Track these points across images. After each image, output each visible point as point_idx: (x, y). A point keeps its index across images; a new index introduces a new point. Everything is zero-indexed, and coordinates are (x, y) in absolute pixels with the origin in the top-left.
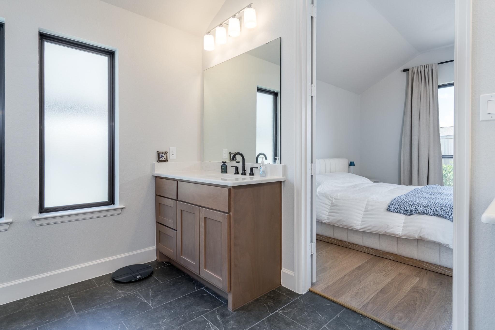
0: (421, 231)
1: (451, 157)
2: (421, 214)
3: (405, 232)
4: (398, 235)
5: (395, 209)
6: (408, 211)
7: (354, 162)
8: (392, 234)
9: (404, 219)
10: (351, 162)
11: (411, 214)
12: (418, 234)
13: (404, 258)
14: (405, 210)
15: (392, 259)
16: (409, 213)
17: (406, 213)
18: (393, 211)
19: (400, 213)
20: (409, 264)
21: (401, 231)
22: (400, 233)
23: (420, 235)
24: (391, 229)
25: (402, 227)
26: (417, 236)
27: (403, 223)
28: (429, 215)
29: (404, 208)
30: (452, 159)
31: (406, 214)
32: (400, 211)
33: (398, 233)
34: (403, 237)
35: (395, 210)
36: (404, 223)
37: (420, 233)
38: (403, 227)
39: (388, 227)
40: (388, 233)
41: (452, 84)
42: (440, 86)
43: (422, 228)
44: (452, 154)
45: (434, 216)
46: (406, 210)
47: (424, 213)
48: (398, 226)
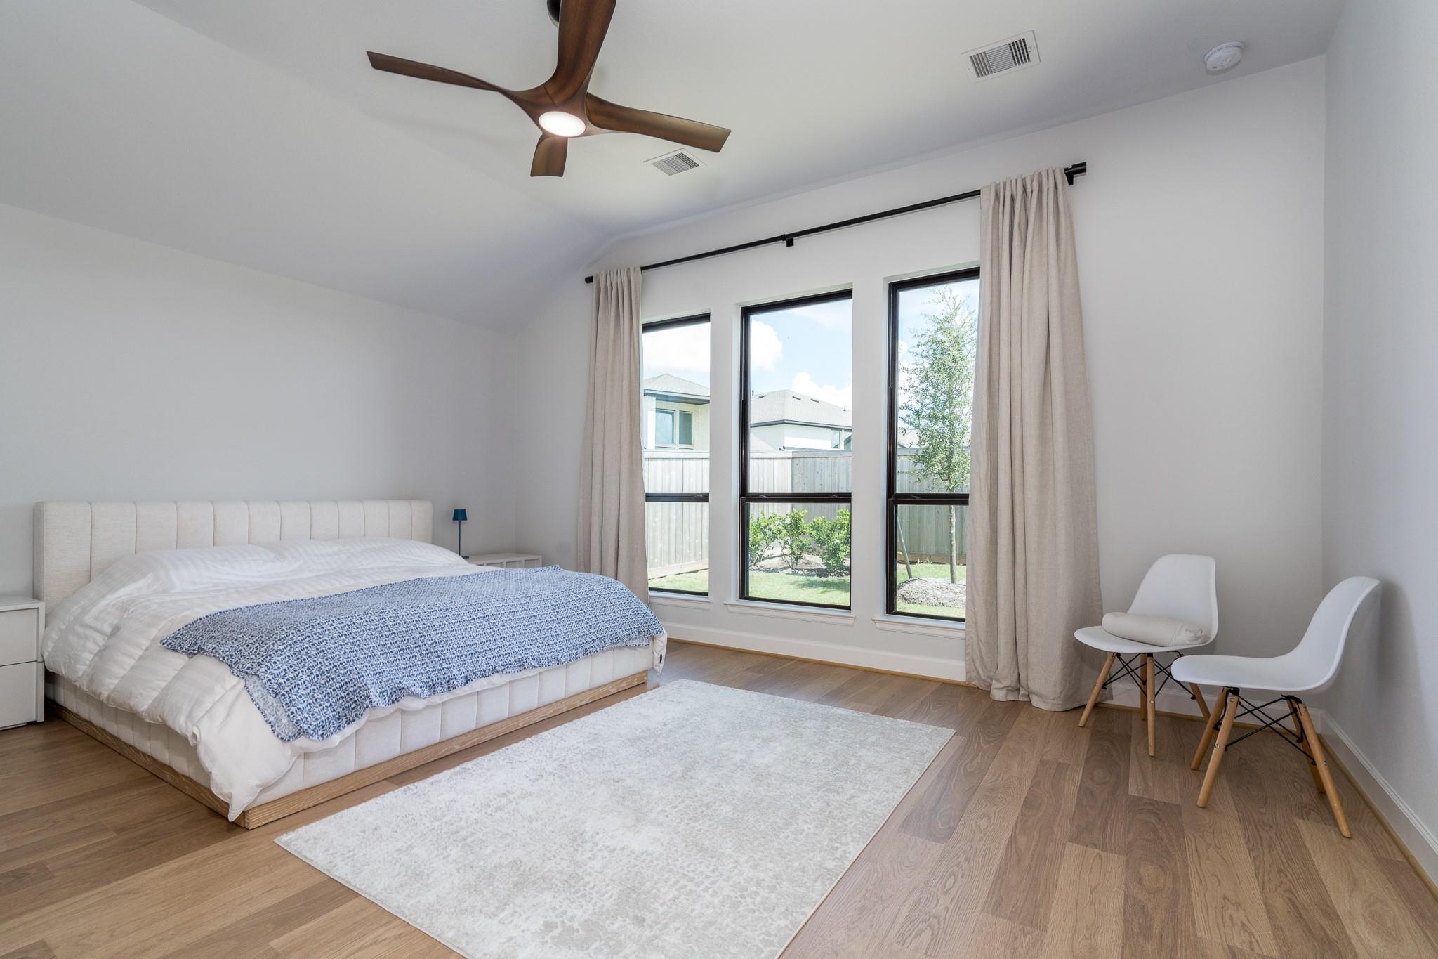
1: (704, 498)
7: (464, 511)
10: (456, 511)
18: (168, 646)
30: (706, 505)
41: (705, 318)
42: (648, 327)
44: (706, 491)
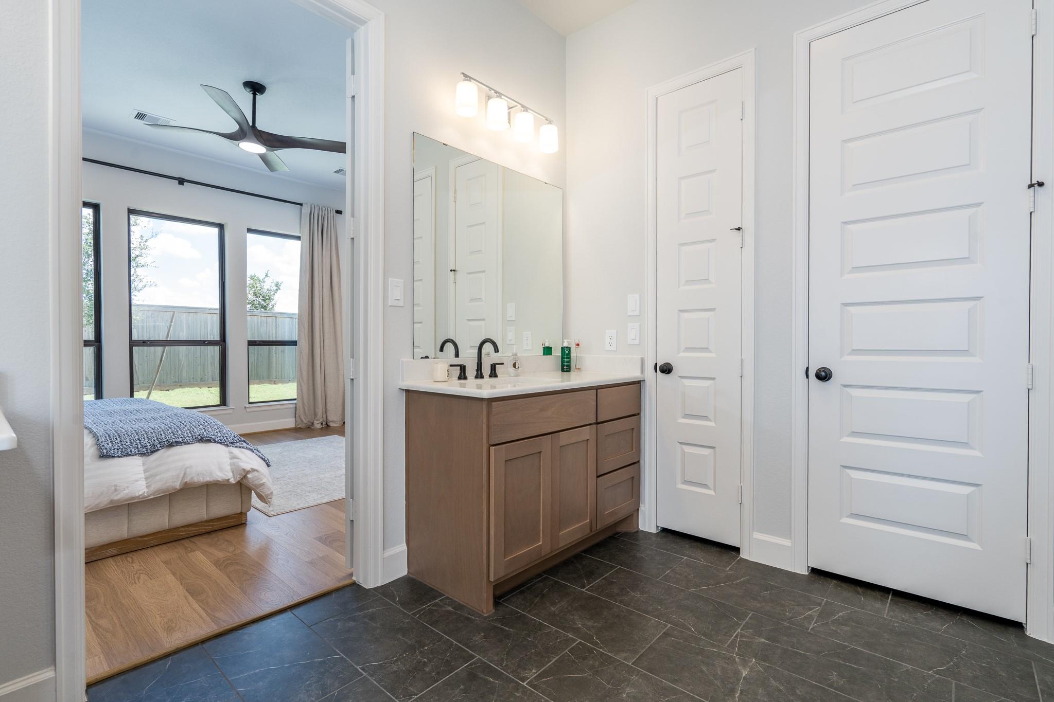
0: (185, 474)
2: (173, 446)
3: (155, 486)
4: (141, 497)
5: (118, 449)
6: (145, 446)
8: (126, 500)
9: (142, 465)
11: (152, 452)
12: (182, 479)
13: (141, 539)
14: (139, 447)
15: (115, 552)
16: (149, 451)
17: (144, 451)
18: (116, 455)
19: (131, 455)
20: (152, 545)
21: (145, 486)
22: (145, 492)
23: (186, 481)
24: (125, 490)
25: (144, 479)
26: (178, 485)
27: (143, 472)
28: (189, 444)
29: (135, 443)
31: (142, 454)
32: (131, 451)
33: (140, 493)
34: (152, 497)
35: (120, 452)
36: (145, 471)
37: (184, 477)
38: (146, 479)
39: (116, 490)
40: (118, 501)
43: (187, 468)
45: (196, 442)
46: (142, 447)
47: (178, 443)
48: (137, 481)
